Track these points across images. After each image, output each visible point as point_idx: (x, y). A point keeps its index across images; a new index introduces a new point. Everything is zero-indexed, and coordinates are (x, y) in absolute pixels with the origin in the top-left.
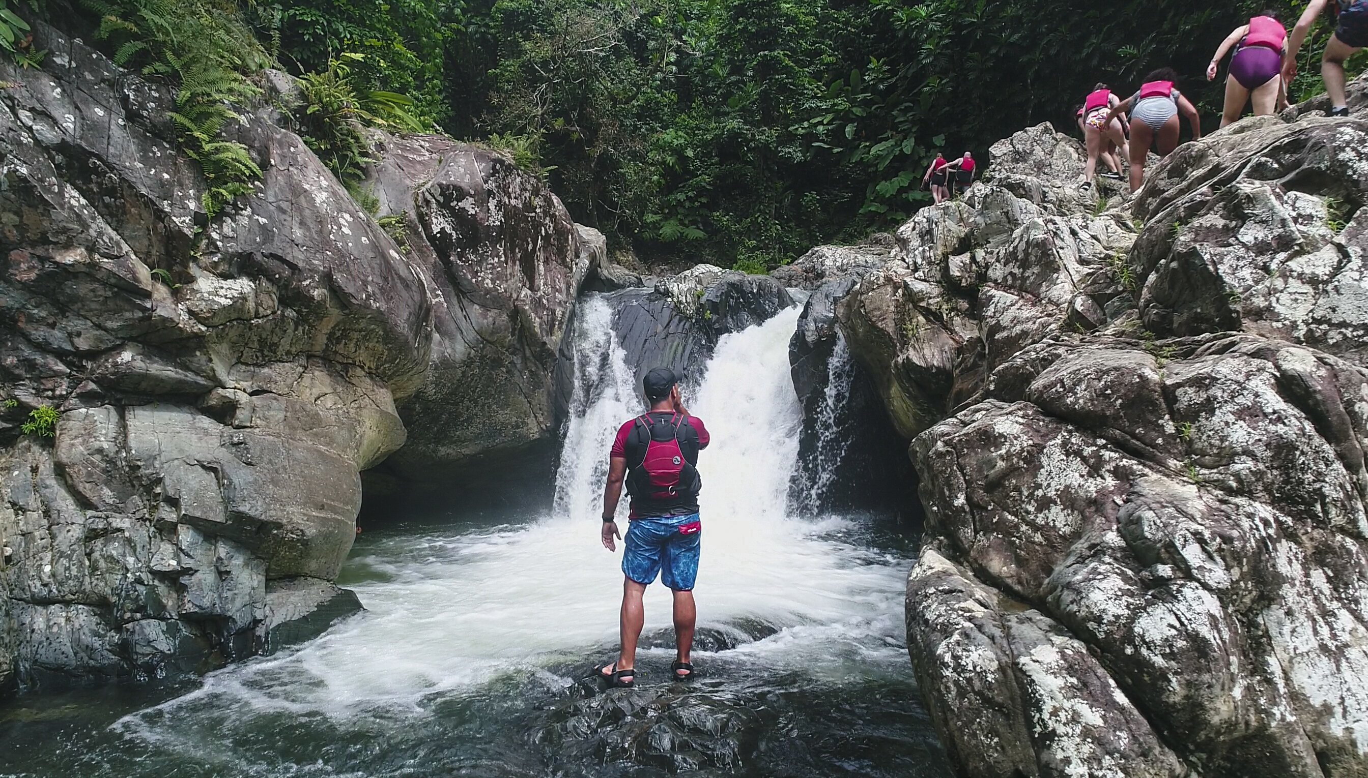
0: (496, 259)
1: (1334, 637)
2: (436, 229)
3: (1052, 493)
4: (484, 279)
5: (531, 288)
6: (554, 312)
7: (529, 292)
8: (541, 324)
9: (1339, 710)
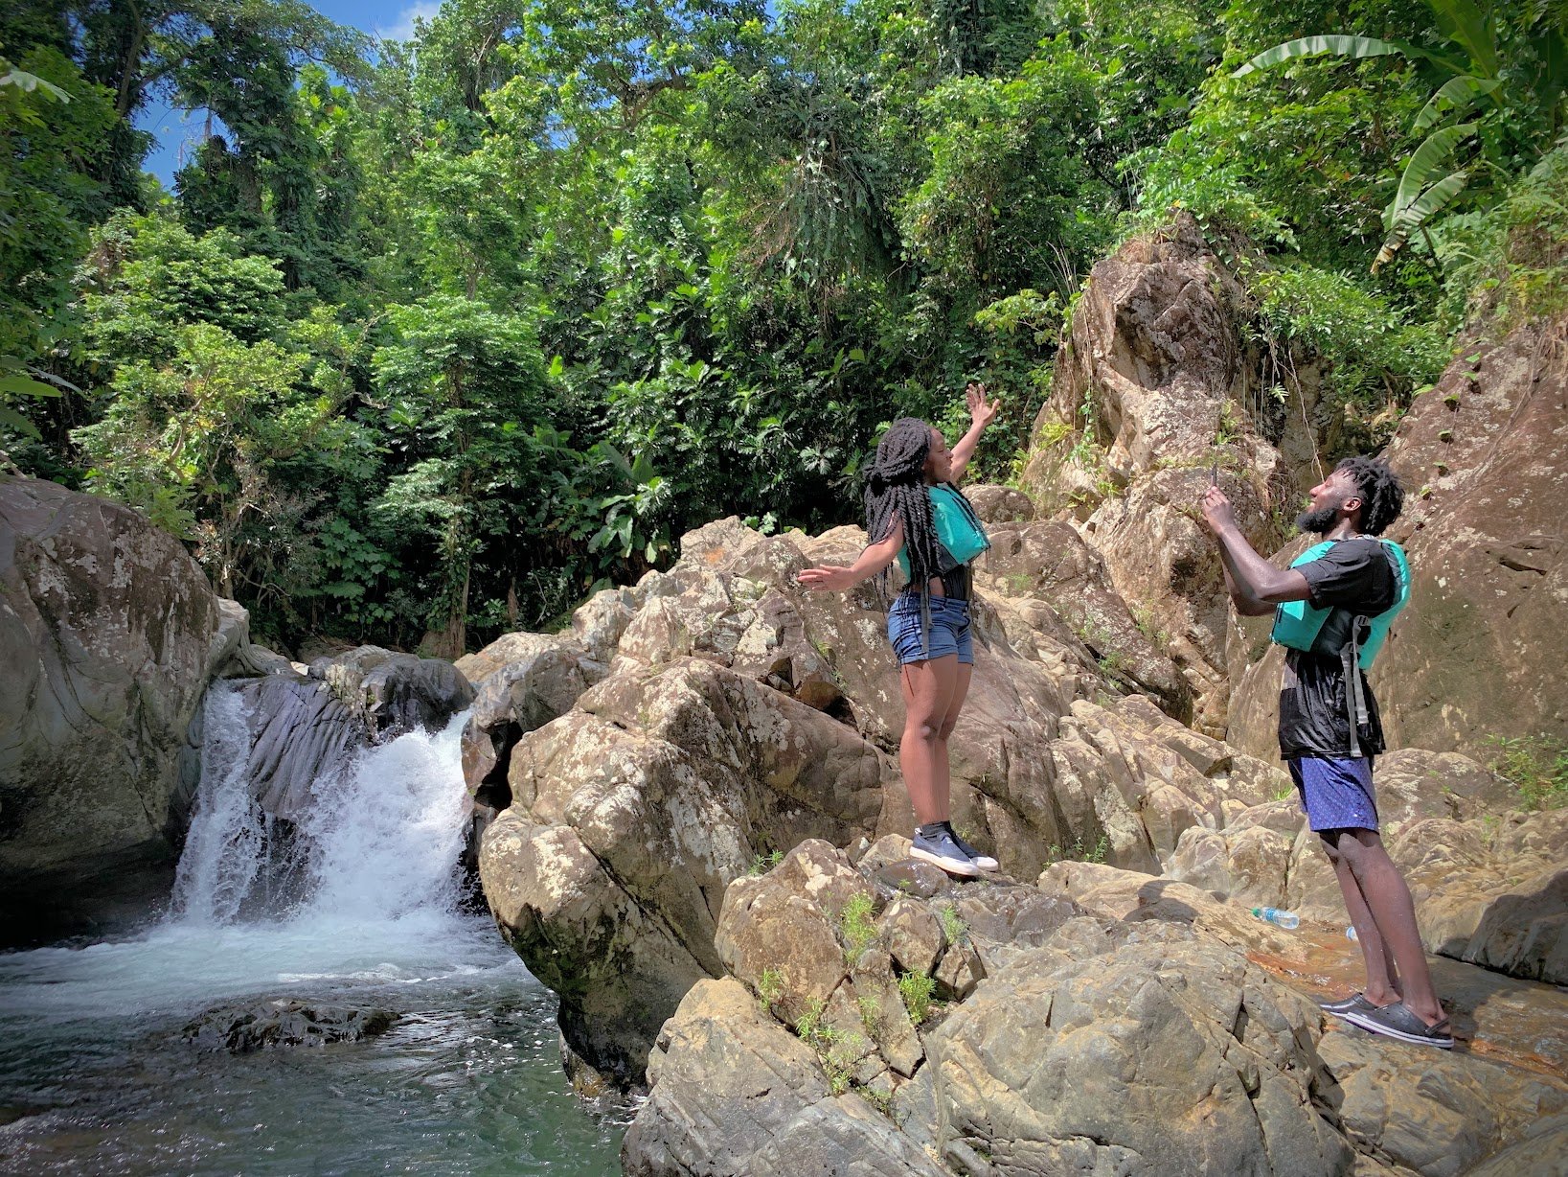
0: (117, 626)
1: (709, 818)
2: (43, 588)
3: (579, 758)
4: (99, 648)
5: (157, 662)
6: (182, 691)
7: (154, 666)
8: (166, 705)
9: (710, 860)
